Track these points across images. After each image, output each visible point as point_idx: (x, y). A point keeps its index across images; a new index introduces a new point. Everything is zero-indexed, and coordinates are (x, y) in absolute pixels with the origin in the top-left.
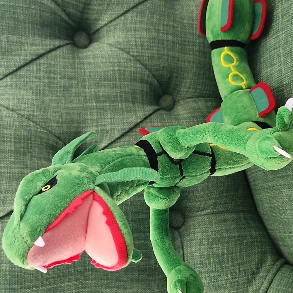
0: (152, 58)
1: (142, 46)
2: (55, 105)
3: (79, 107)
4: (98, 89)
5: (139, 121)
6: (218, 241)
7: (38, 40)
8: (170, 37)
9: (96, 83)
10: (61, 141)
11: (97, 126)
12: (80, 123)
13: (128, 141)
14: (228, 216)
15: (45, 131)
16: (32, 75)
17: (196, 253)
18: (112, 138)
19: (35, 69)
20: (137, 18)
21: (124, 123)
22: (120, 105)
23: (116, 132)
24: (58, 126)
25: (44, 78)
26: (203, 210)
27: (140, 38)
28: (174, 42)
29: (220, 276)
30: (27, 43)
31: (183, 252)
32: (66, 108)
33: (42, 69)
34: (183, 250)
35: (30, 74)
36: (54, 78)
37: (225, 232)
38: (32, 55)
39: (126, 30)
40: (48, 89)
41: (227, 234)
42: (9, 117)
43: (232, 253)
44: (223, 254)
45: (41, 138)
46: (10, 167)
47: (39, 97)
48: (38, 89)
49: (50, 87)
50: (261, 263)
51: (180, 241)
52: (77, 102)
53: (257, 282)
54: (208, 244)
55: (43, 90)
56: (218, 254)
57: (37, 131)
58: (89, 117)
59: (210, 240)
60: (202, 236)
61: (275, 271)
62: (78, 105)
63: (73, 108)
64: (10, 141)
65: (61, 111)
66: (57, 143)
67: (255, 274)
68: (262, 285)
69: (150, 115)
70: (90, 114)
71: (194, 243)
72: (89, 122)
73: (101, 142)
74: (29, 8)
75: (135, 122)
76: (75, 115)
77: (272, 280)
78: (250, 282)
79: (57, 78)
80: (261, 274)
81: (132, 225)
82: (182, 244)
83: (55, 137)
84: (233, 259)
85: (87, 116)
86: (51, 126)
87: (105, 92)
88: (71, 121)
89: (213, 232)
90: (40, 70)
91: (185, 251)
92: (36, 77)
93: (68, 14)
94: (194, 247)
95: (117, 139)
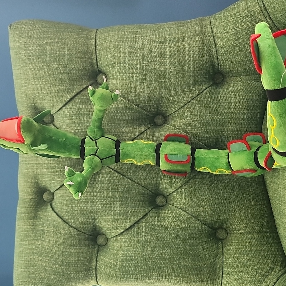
0: (202, 133)
1: (195, 126)
6: (245, 252)
7: (131, 129)
8: (214, 118)
10: (147, 189)
11: (167, 180)
12: (158, 178)
13: (187, 188)
14: (255, 235)
15: (137, 185)
17: (231, 259)
18: (177, 187)
20: (191, 108)
23: (178, 183)
24: (144, 181)
26: (238, 230)
27: (194, 121)
28: (217, 120)
29: (244, 275)
31: (223, 257)
34: (223, 256)
37: (251, 247)
39: (184, 116)
41: (252, 249)
42: (118, 177)
43: (253, 261)
44: (247, 261)
45: (135, 189)
46: (119, 207)
50: (271, 269)
51: (222, 250)
53: (268, 281)
54: (238, 254)
56: (244, 261)
57: (133, 185)
59: (240, 252)
60: (235, 249)
61: (279, 276)
64: (119, 192)
65: (146, 172)
66: (144, 191)
67: (267, 276)
68: (270, 283)
71: (230, 252)
72: (163, 178)
73: (170, 189)
77: (277, 281)
78: (262, 280)
80: (271, 276)
82: (223, 252)
83: (143, 187)
84: (253, 266)
86: (141, 181)
88: (152, 177)
89: (243, 246)
91: (224, 257)
93: (149, 112)
94: (229, 255)
95: (180, 187)
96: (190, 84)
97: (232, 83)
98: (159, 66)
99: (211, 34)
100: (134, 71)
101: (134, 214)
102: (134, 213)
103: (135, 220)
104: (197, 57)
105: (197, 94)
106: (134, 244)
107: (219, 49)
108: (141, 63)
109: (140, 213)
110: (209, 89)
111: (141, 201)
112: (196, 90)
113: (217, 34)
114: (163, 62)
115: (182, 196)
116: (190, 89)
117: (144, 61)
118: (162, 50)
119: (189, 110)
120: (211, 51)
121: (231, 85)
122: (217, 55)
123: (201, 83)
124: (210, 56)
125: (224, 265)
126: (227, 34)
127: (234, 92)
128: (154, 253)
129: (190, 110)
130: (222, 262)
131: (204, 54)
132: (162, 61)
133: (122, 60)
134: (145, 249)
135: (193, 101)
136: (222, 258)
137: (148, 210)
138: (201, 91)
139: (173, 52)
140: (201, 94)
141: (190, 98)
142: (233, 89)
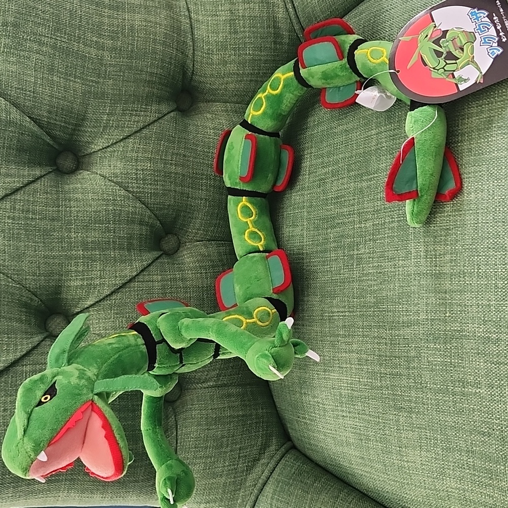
0: (155, 194)
1: (144, 180)
2: (32, 253)
3: (61, 256)
4: (87, 234)
5: (135, 274)
6: (218, 420)
7: (13, 170)
8: (179, 170)
9: (85, 226)
10: (36, 296)
11: (83, 280)
12: (62, 275)
13: (120, 299)
14: (233, 390)
15: (18, 286)
16: (5, 214)
17: (192, 435)
18: (101, 296)
19: (8, 207)
20: (139, 145)
21: (116, 277)
22: (112, 253)
23: (105, 288)
24: (33, 280)
25: (19, 218)
26: (204, 382)
27: (143, 170)
28: (184, 175)
29: (217, 462)
31: (177, 433)
32: (45, 257)
33: (17, 207)
34: (177, 431)
36: (32, 218)
37: (227, 411)
38: (6, 189)
39: (124, 158)
40: (24, 233)
41: (230, 413)
43: (233, 436)
44: (223, 437)
45: (13, 294)
47: (11, 242)
48: (11, 232)
49: (26, 230)
50: (264, 448)
51: (174, 419)
52: (59, 250)
53: (258, 469)
54: (207, 424)
55: (18, 234)
56: (217, 436)
57: (7, 285)
58: (73, 268)
59: (210, 420)
60: (201, 415)
61: (279, 458)
62: (60, 253)
63: (54, 257)
65: (38, 261)
66: (31, 300)
67: (256, 460)
68: (263, 473)
69: (149, 265)
70: (75, 265)
71: (190, 422)
72: (73, 275)
73: (86, 299)
74: (5, 130)
75: (130, 276)
76: (56, 266)
77: (275, 468)
78: (249, 469)
79: (36, 218)
80: (262, 461)
81: (119, 402)
82: (176, 423)
83: (30, 293)
84: (232, 444)
85: (71, 267)
86: (26, 279)
87: (95, 237)
88: (50, 273)
89: (214, 410)
90: (14, 208)
91: (179, 432)
92: (9, 217)
93: (53, 137)
94: (190, 427)
95: (107, 296)
96: (142, 97)
97: (209, 112)
98: (88, 49)
99: (187, 13)
100: (35, 46)
101: (7, 347)
102: (8, 345)
103: (11, 357)
104: (161, 48)
105: (152, 119)
107: (199, 44)
108: (52, 34)
109: (22, 345)
110: (172, 114)
111: (21, 321)
112: (151, 112)
113: (196, 15)
114: (96, 42)
115: (109, 314)
116: (141, 108)
117: (58, 31)
118: (96, 19)
119: (136, 146)
120: (183, 44)
121: (209, 116)
122: (194, 53)
123: (160, 100)
124: (183, 53)
125: (178, 448)
126: (216, 18)
127: (213, 129)
129: (138, 148)
130: (175, 441)
131: (173, 45)
132: (95, 39)
133: (11, 19)
135: (145, 131)
136: (175, 433)
137: (37, 339)
138: (160, 115)
139: (118, 27)
140: (160, 121)
141: (141, 125)
142: (213, 124)
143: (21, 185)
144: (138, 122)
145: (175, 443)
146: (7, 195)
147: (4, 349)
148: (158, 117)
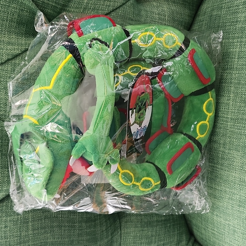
6: (148, 224)
7: (14, 38)
16: (6, 75)
17: (131, 234)
19: (9, 69)
30: (3, 41)
34: (121, 230)
35: (4, 73)
37: (155, 217)
38: (8, 55)
41: (156, 219)
43: (159, 235)
44: (152, 236)
50: (178, 243)
51: (119, 222)
56: (148, 235)
59: (143, 224)
60: (137, 220)
71: (130, 224)
82: (120, 225)
84: (158, 241)
89: (145, 217)
91: (123, 232)
94: (130, 228)
105: (119, 4)
106: (5, 227)
121: (155, 4)
125: (122, 242)
127: (159, 14)
128: (37, 238)
130: (120, 238)
134: (23, 234)
135: (113, 14)
136: (120, 233)
140: (124, 6)
141: (111, 8)
142: (158, 10)
143: (20, 52)
144: (109, 6)
145: (120, 239)
146: (8, 60)
147: (5, 180)
148: (123, 3)
